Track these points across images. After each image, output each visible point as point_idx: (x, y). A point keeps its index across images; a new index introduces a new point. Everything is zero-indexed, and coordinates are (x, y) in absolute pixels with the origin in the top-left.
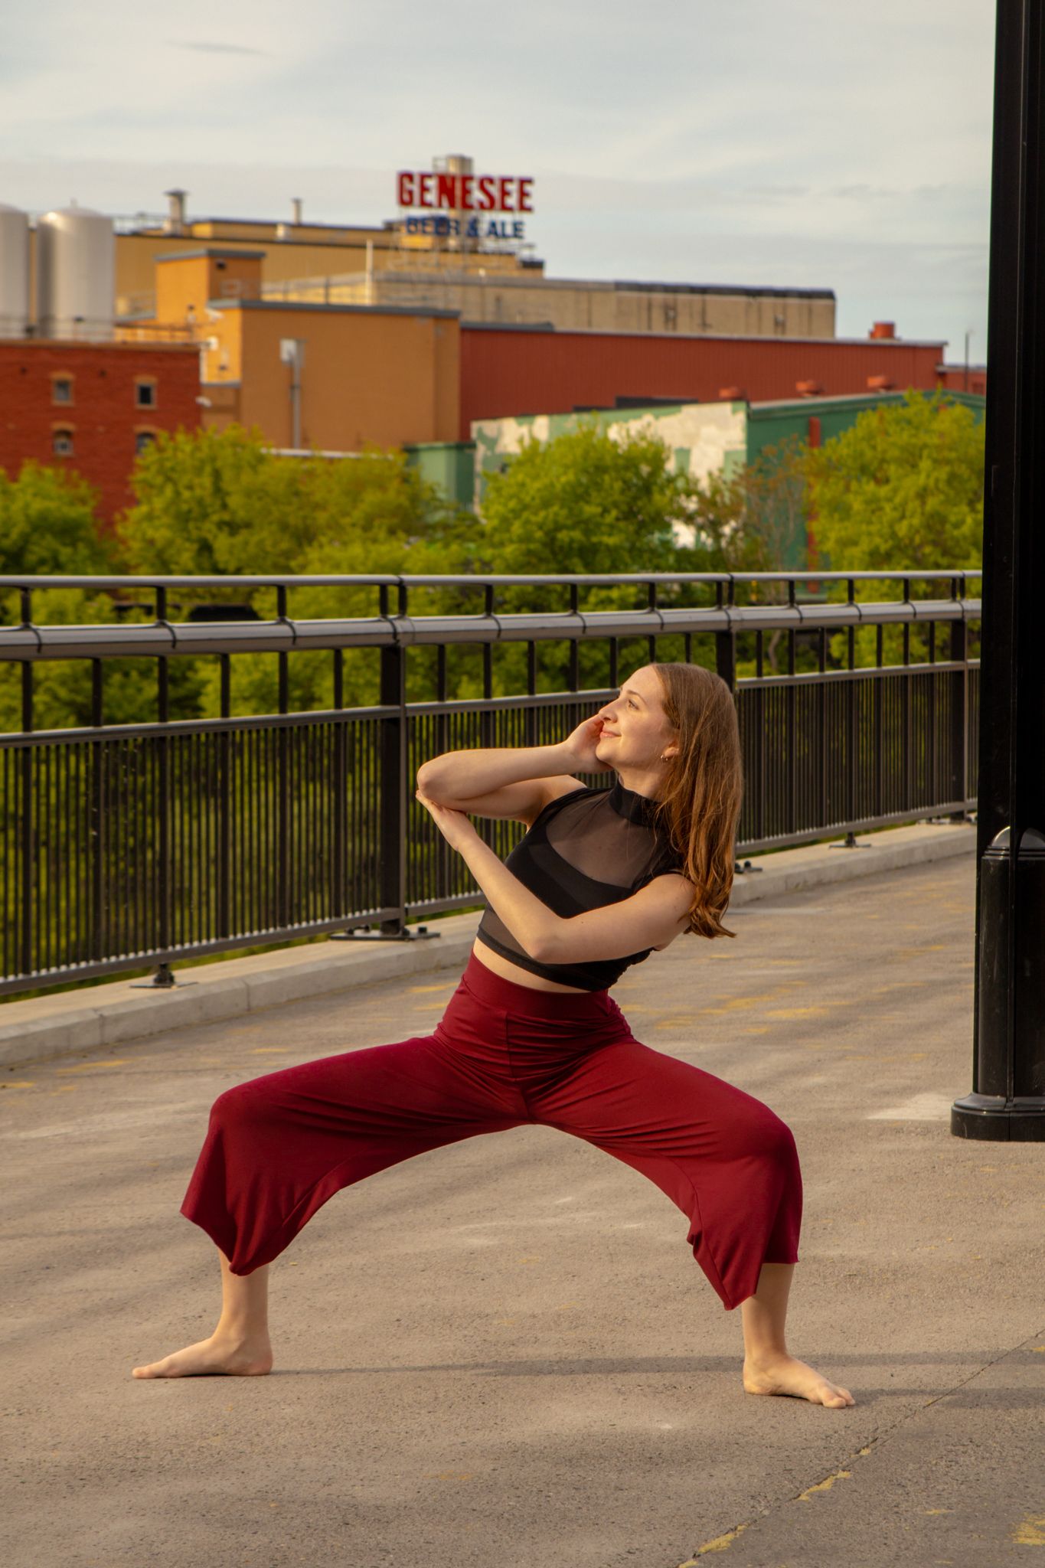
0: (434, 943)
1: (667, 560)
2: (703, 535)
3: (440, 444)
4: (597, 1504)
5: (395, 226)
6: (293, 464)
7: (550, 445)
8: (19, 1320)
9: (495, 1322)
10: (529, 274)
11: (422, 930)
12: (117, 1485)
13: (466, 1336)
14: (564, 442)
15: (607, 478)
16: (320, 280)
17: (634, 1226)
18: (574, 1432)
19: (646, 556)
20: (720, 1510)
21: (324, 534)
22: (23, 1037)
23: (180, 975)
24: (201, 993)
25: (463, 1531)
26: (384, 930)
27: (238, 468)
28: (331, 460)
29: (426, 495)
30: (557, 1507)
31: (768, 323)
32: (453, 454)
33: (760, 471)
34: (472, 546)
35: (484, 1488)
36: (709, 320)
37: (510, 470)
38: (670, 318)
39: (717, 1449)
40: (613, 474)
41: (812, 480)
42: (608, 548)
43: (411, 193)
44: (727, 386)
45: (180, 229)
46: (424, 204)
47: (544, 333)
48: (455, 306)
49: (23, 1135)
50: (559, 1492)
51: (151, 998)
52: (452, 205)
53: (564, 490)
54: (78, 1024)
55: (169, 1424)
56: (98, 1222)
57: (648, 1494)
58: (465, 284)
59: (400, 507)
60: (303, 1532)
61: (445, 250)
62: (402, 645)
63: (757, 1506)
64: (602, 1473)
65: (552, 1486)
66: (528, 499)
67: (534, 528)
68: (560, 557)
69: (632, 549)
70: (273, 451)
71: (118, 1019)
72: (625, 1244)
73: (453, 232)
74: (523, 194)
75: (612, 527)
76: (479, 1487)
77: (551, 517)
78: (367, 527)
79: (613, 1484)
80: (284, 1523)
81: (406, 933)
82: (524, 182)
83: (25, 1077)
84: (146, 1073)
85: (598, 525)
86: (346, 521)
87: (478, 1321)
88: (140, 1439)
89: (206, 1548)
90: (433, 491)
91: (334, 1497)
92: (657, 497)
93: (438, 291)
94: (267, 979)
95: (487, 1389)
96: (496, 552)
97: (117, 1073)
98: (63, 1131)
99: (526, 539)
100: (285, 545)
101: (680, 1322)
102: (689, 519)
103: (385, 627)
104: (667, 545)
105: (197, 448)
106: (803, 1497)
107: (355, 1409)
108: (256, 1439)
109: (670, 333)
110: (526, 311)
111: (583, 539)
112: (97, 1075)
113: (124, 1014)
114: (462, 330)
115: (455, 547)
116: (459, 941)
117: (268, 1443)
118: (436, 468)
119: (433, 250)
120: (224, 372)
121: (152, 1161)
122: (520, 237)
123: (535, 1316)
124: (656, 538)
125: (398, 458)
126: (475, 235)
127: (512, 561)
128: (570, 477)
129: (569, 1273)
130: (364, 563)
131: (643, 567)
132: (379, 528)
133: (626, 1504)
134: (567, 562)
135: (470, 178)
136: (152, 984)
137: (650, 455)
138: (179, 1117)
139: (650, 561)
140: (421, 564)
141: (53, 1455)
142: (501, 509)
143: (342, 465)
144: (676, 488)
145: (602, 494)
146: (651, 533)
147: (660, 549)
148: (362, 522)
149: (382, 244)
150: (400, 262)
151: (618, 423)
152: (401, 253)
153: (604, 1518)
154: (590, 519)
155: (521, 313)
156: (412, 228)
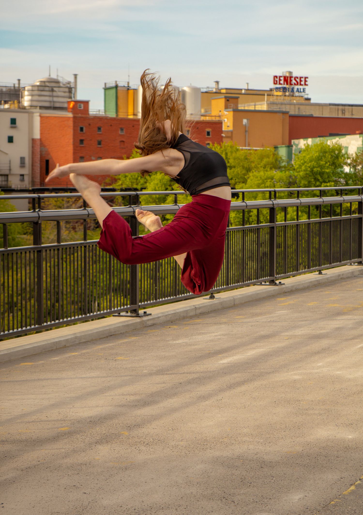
0: (283, 286)
1: (342, 176)
2: (352, 170)
3: (284, 146)
4: (331, 462)
5: (273, 90)
6: (246, 151)
7: (312, 145)
8: (173, 400)
9: (302, 403)
10: (307, 102)
11: (280, 283)
12: (199, 453)
13: (294, 407)
14: (317, 145)
15: (327, 154)
16: (254, 104)
17: (339, 372)
18: (325, 438)
21: (254, 169)
22: (175, 313)
23: (216, 296)
24: (222, 301)
25: (294, 470)
26: (270, 283)
27: (232, 152)
28: (256, 150)
29: (279, 159)
30: (321, 463)
32: (287, 148)
34: (291, 172)
36: (353, 113)
37: (301, 153)
38: (343, 113)
40: (329, 154)
42: (327, 173)
43: (277, 81)
44: (358, 130)
45: (218, 91)
46: (280, 84)
47: (311, 117)
48: (288, 110)
49: (174, 342)
50: (321, 458)
51: (209, 302)
52: (287, 84)
53: (315, 158)
54: (189, 309)
55: (213, 434)
56: (194, 369)
57: (346, 459)
58: (290, 104)
59: (273, 162)
60: (250, 470)
61: (285, 96)
62: (275, 207)
64: (333, 452)
65: (319, 456)
66: (306, 160)
67: (308, 167)
68: (314, 175)
69: (333, 173)
70: (241, 148)
71: (200, 308)
72: (337, 378)
73: (287, 91)
74: (306, 81)
75: (328, 167)
76: (299, 455)
77: (312, 164)
78: (265, 167)
79: (336, 455)
80: (245, 467)
81: (276, 283)
82: (306, 78)
83: (176, 324)
84: (207, 324)
85: (324, 167)
86: (259, 166)
87: (297, 402)
88: (205, 439)
89: (223, 474)
90: (281, 158)
91: (258, 458)
92: (340, 159)
93: (283, 106)
94: (239, 297)
95: (300, 424)
96: (298, 174)
97: (199, 324)
98: (185, 341)
99: (306, 170)
100: (243, 172)
101: (353, 403)
102: (349, 165)
103: (271, 202)
104: (342, 172)
105: (221, 147)
107: (264, 430)
108: (237, 439)
109: (343, 117)
110: (306, 111)
111: (320, 170)
112: (194, 324)
113: (201, 307)
114: (290, 116)
115: (287, 173)
116: (290, 285)
117: (240, 441)
118: (283, 152)
119: (282, 96)
120: (228, 128)
121: (209, 351)
122: (305, 92)
123: (312, 401)
124: (339, 170)
125: (273, 150)
126: (293, 92)
127: (302, 176)
128: (317, 154)
129: (321, 387)
130: (264, 177)
131: (336, 177)
132: (268, 168)
133: (340, 462)
134: (316, 176)
135: (292, 77)
136: (209, 298)
137: (338, 149)
138: (216, 337)
139: (338, 176)
140: (278, 177)
141: (181, 443)
142: (299, 163)
143: (259, 151)
144: (345, 157)
145: (326, 159)
146: (338, 169)
147: (340, 173)
148: (263, 166)
149: (269, 94)
150: (274, 99)
151: (330, 140)
152: (274, 96)
153: (334, 466)
154: (322, 165)
155: (305, 112)
156: (277, 90)
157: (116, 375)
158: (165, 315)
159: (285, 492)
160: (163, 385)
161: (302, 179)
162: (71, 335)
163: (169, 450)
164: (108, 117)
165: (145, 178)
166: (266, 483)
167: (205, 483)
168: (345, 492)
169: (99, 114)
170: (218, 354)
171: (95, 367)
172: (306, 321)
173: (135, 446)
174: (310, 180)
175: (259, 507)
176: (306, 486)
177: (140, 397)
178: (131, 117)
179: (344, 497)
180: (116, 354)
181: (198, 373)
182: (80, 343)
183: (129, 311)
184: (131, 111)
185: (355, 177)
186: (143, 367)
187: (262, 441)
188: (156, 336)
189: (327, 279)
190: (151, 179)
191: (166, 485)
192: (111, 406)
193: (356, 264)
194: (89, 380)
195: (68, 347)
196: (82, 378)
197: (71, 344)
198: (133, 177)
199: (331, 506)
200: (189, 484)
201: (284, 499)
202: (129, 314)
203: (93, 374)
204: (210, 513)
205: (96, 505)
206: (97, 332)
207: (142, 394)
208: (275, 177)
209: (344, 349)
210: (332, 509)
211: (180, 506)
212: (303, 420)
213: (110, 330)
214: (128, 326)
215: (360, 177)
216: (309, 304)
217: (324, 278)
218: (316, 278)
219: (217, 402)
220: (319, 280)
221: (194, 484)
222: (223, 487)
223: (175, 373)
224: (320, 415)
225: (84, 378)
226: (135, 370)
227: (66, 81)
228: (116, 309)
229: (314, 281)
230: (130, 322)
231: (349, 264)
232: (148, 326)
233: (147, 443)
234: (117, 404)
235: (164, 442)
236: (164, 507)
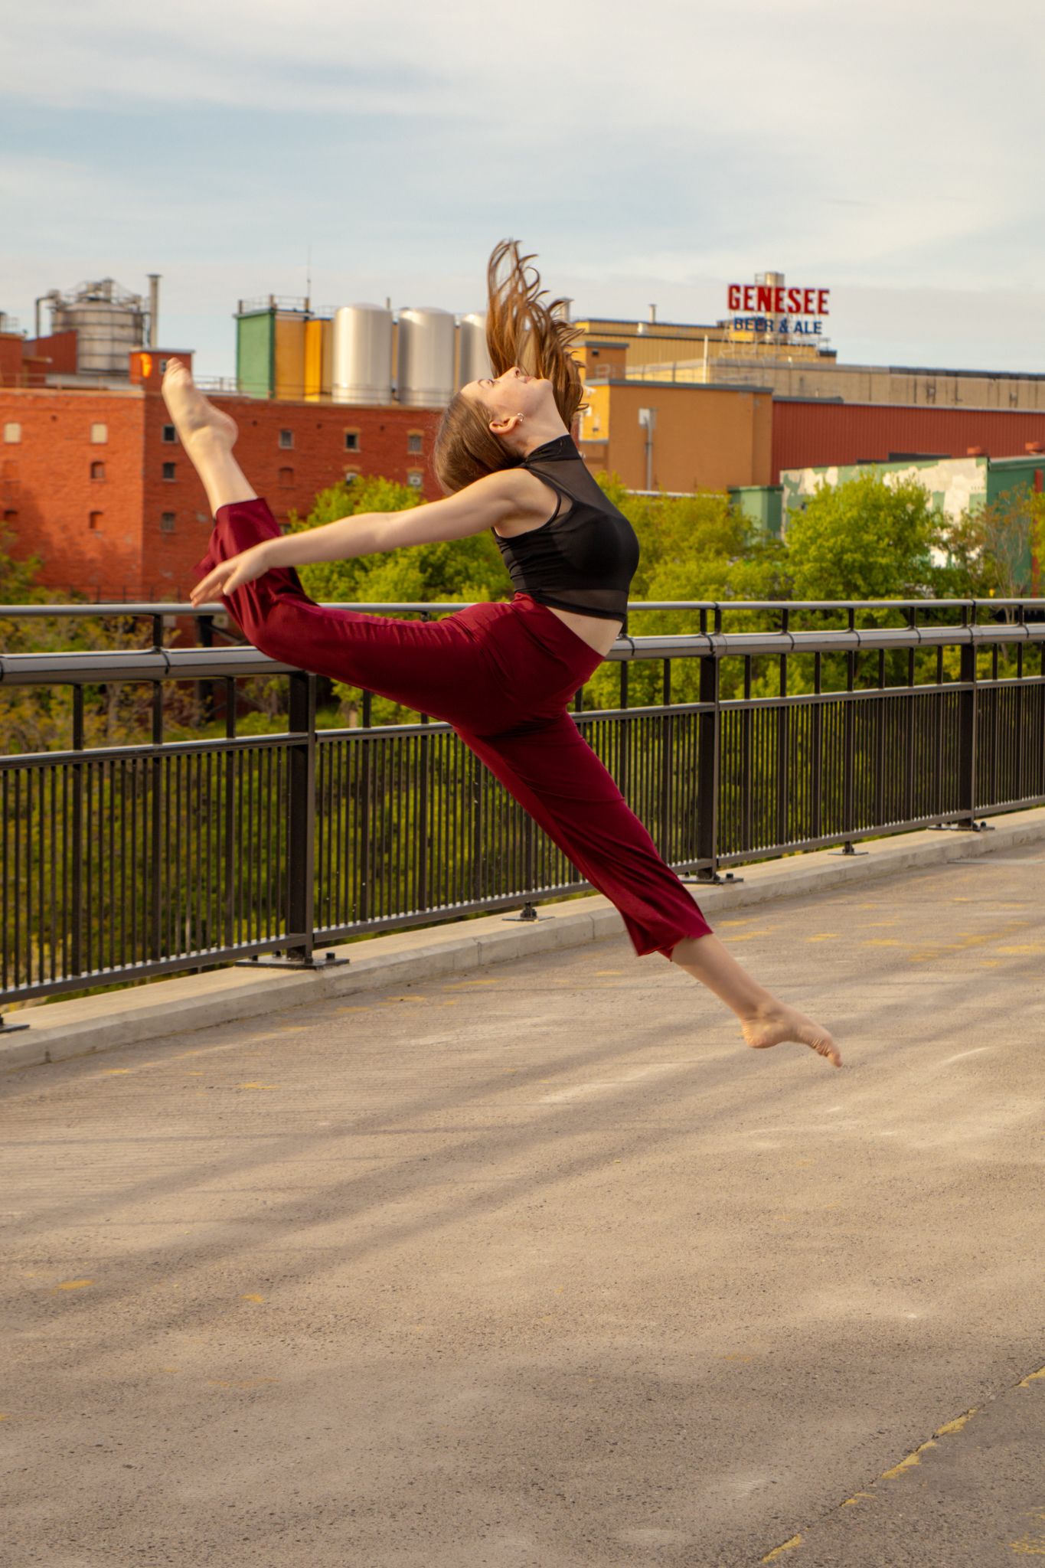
0: (739, 886)
1: (926, 576)
2: (954, 559)
3: (757, 487)
4: (854, 1387)
5: (726, 325)
6: (645, 502)
7: (837, 487)
8: (399, 1206)
9: (776, 1218)
10: (825, 361)
11: (729, 876)
12: (466, 1358)
13: (752, 1229)
14: (851, 487)
15: (882, 514)
16: (670, 364)
17: (888, 1133)
18: (837, 1319)
19: (910, 573)
20: (954, 1394)
21: (668, 555)
22: (418, 960)
23: (540, 910)
24: (557, 925)
25: (744, 1409)
26: (700, 876)
28: (674, 499)
29: (745, 527)
30: (822, 1388)
31: (1005, 399)
32: (766, 494)
33: (997, 510)
34: (779, 563)
35: (763, 1370)
36: (960, 396)
37: (809, 508)
38: (931, 395)
39: (953, 1338)
40: (886, 511)
41: (1037, 516)
42: (881, 567)
43: (738, 300)
44: (972, 446)
46: (747, 308)
47: (836, 405)
48: (769, 385)
49: (413, 1042)
50: (823, 1375)
51: (519, 929)
52: (768, 309)
53: (849, 522)
54: (461, 949)
55: (511, 1303)
57: (896, 1378)
58: (777, 368)
59: (725, 534)
60: (614, 1406)
61: (763, 343)
62: (717, 655)
63: (985, 1391)
64: (859, 1357)
65: (817, 1369)
66: (822, 529)
67: (827, 551)
68: (845, 573)
69: (899, 568)
70: (631, 492)
71: (492, 946)
72: (882, 1149)
73: (769, 329)
74: (821, 301)
75: (885, 550)
76: (758, 1367)
77: (839, 542)
78: (700, 550)
79: (868, 1368)
80: (599, 1397)
81: (717, 878)
82: (821, 292)
83: (419, 992)
84: (512, 991)
85: (874, 549)
86: (684, 545)
87: (762, 1216)
88: (488, 1316)
89: (535, 1418)
90: (750, 523)
91: (640, 1374)
92: (919, 528)
93: (757, 373)
94: (608, 915)
95: (767, 1279)
96: (797, 569)
97: (488, 991)
98: (444, 1039)
99: (820, 559)
101: (925, 1221)
102: (945, 546)
103: (704, 641)
104: (926, 565)
106: (1024, 1384)
107: (660, 1294)
108: (580, 1319)
109: (931, 405)
110: (822, 388)
111: (863, 559)
112: (474, 992)
113: (497, 942)
114: (775, 402)
115: (766, 565)
116: (757, 885)
117: (589, 1323)
118: (753, 505)
119: (754, 342)
120: (596, 433)
121: (511, 1067)
122: (819, 333)
123: (807, 1213)
124: (917, 559)
125: (725, 498)
126: (786, 331)
127: (808, 576)
128: (853, 513)
129: (836, 1175)
130: (697, 576)
131: (908, 581)
132: (710, 550)
133: (877, 1387)
134: (850, 577)
135: (783, 289)
136: (519, 918)
137: (914, 497)
138: (534, 1030)
139: (913, 577)
140: (740, 577)
141: (418, 1329)
142: (801, 536)
143: (682, 502)
144: (933, 523)
145: (878, 526)
146: (914, 556)
147: (921, 568)
148: (696, 546)
149: (716, 338)
150: (728, 351)
151: (890, 472)
152: (730, 344)
153: (859, 1399)
154: (868, 545)
155: (818, 389)
156: (739, 326)
157: (238, 1134)
158: (388, 964)
159: (715, 1469)
160: (374, 1163)
161: (811, 584)
162: (111, 1016)
163: (380, 1346)
164: (246, 398)
165: (353, 578)
166: (659, 1444)
167: (481, 1441)
168: (888, 1472)
169: (222, 391)
170: (540, 1078)
171: (179, 1111)
172: (800, 985)
173: (282, 1336)
174: (831, 587)
175: (636, 1511)
176: (777, 1454)
177: (304, 1196)
178: (313, 399)
179: (884, 1486)
180: (242, 1074)
181: (476, 1129)
182: (137, 1042)
183: (283, 951)
184: (312, 380)
185: (963, 581)
186: (318, 1111)
187: (654, 1324)
188: (361, 1023)
189: (869, 867)
190: (370, 581)
191: (368, 1448)
192: (218, 1220)
193: (955, 826)
194: (158, 1145)
195: (102, 1052)
196: (137, 1140)
197: (110, 1044)
198: (317, 572)
199: (847, 1511)
200: (436, 1445)
201: (709, 1489)
202: (284, 960)
203: (170, 1129)
204: (491, 1528)
205: (158, 1501)
206: (187, 1010)
207: (310, 1188)
208: (729, 579)
209: (908, 1066)
210: (847, 1520)
211: (403, 1506)
212: (777, 1268)
213: (225, 1005)
214: (278, 993)
215: (977, 582)
216: (813, 940)
217: (859, 864)
218: (834, 865)
219: (530, 1214)
220: (846, 870)
221: (448, 1444)
222: (534, 1455)
223: (408, 1130)
224: (828, 1251)
225: (144, 1140)
226: (294, 1121)
227: (127, 295)
228: (245, 944)
229: (830, 874)
230: (286, 984)
231: (934, 826)
232: (339, 996)
233: (319, 1326)
234: (234, 1217)
235: (366, 1324)
236: (357, 1510)
